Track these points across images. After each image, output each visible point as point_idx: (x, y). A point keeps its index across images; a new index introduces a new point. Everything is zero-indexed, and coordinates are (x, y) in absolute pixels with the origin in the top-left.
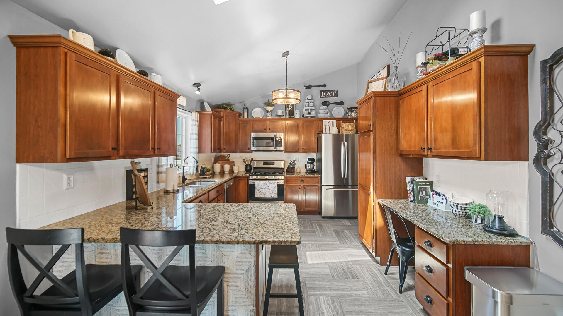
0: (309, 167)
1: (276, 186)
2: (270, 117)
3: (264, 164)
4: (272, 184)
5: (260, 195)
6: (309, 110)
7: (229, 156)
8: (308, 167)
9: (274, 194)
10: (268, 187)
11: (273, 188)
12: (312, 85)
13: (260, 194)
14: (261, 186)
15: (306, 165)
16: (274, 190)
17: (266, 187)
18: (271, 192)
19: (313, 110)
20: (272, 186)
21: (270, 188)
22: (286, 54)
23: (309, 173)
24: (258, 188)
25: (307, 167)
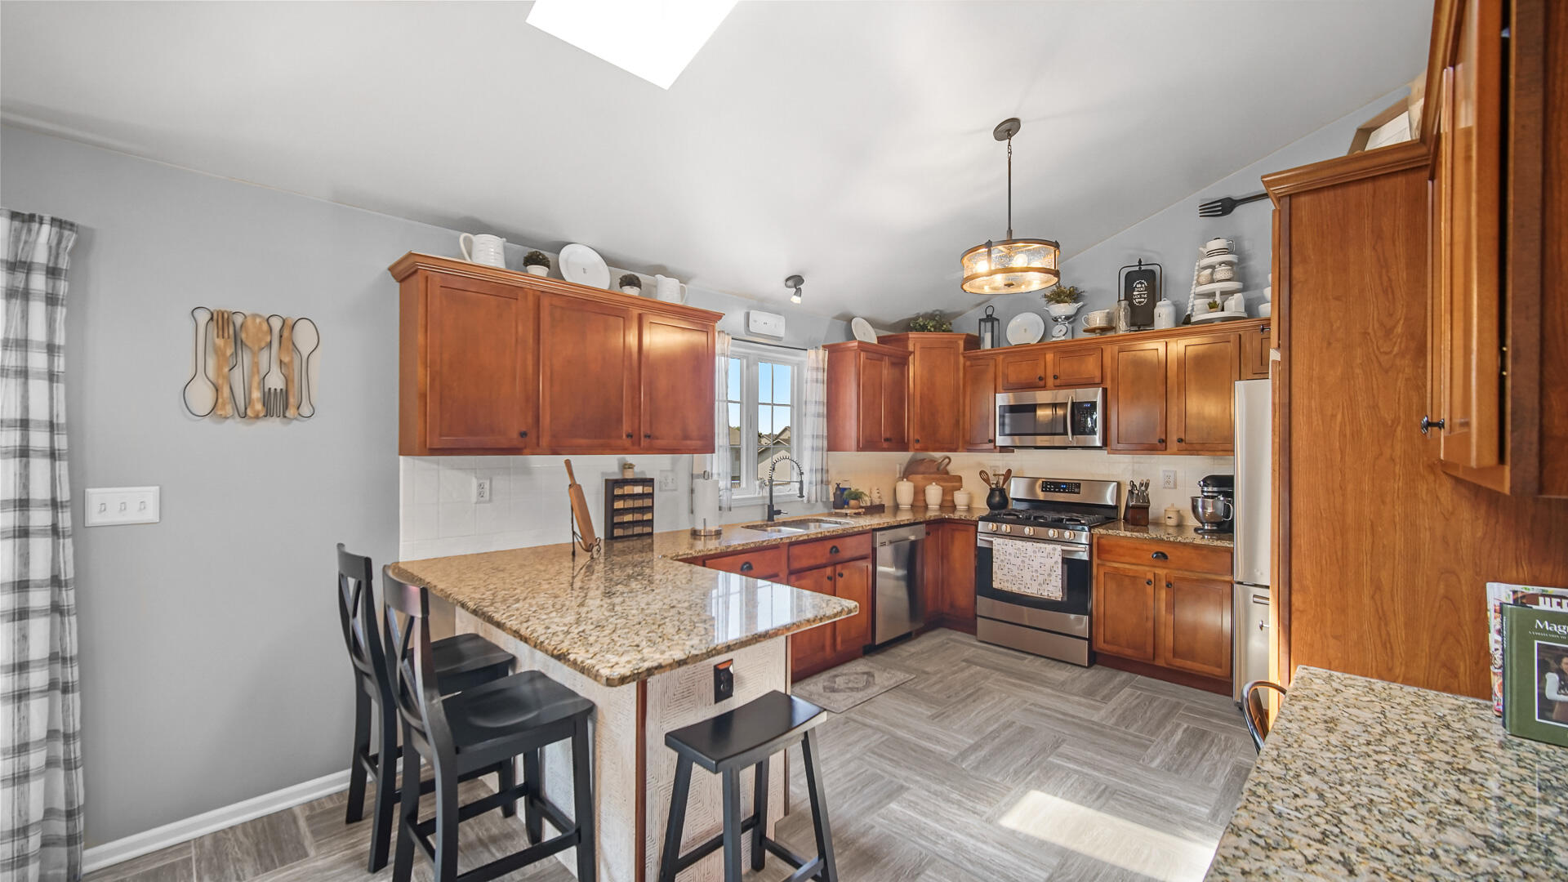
0: (1210, 510)
1: (1056, 562)
2: (1063, 338)
3: (1046, 491)
4: (1045, 555)
5: (1006, 584)
6: (1218, 294)
7: (947, 460)
8: (1204, 508)
9: (1051, 588)
10: (1031, 563)
11: (1048, 567)
12: (1237, 194)
13: (1007, 581)
14: (1008, 557)
15: (1194, 500)
16: (1049, 575)
17: (1023, 562)
18: (1041, 579)
19: (1232, 293)
20: (1042, 560)
21: (1036, 564)
22: (1008, 129)
23: (1211, 532)
24: (1002, 561)
25: (1200, 510)
